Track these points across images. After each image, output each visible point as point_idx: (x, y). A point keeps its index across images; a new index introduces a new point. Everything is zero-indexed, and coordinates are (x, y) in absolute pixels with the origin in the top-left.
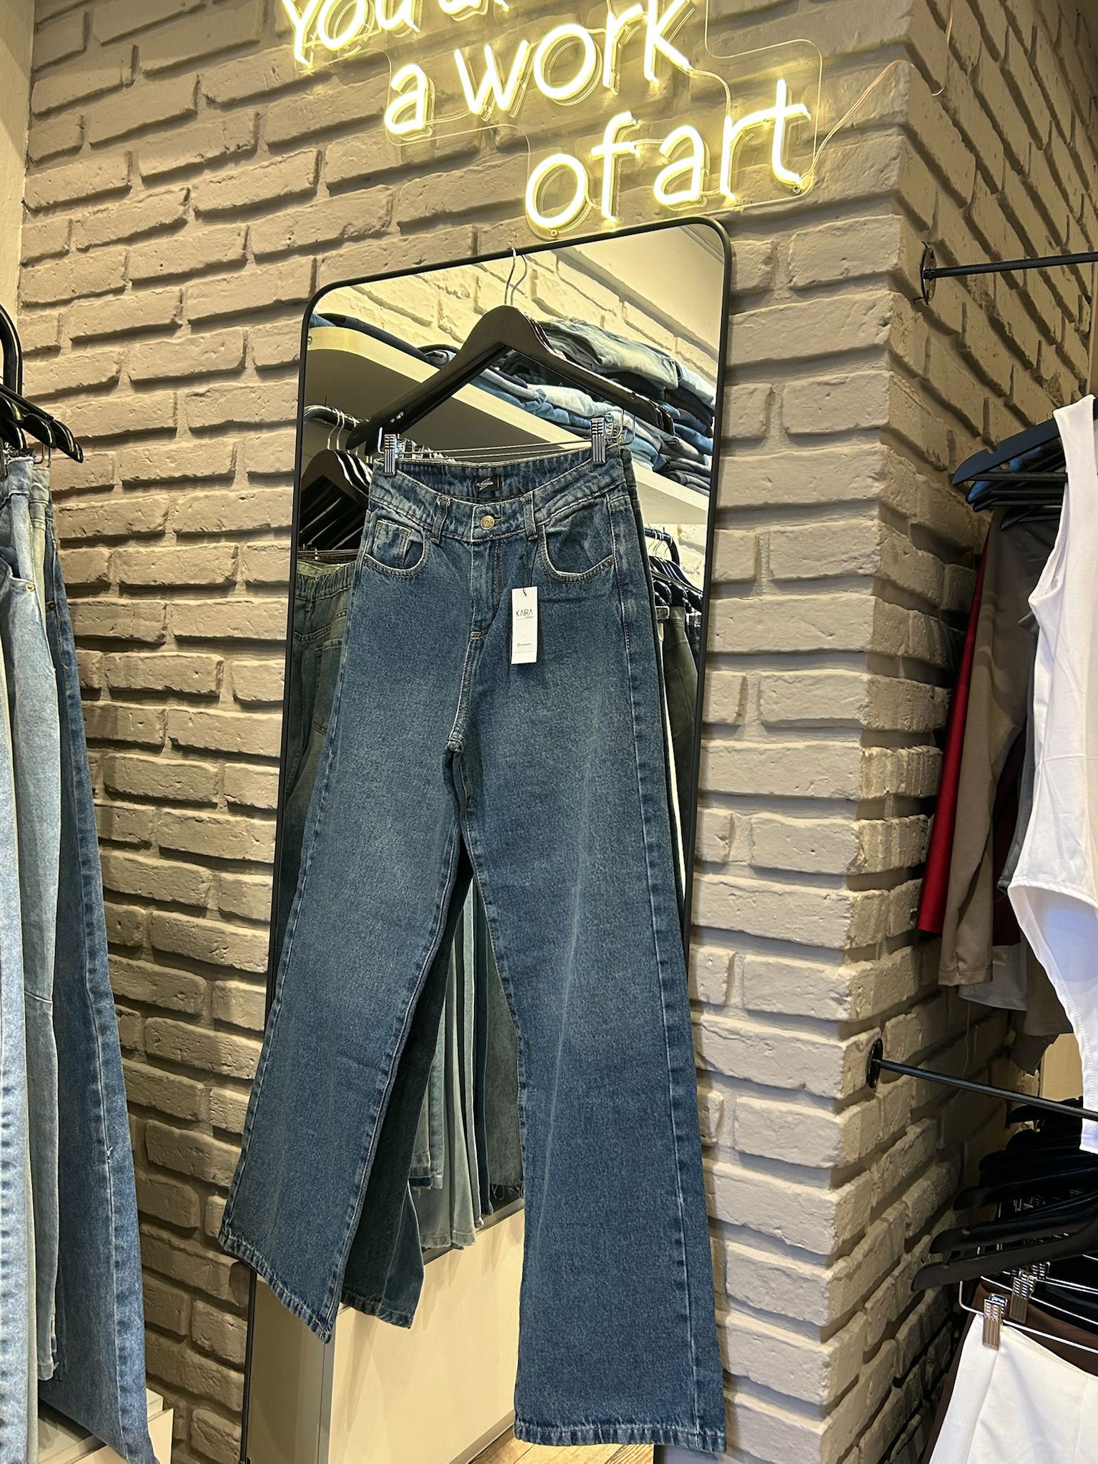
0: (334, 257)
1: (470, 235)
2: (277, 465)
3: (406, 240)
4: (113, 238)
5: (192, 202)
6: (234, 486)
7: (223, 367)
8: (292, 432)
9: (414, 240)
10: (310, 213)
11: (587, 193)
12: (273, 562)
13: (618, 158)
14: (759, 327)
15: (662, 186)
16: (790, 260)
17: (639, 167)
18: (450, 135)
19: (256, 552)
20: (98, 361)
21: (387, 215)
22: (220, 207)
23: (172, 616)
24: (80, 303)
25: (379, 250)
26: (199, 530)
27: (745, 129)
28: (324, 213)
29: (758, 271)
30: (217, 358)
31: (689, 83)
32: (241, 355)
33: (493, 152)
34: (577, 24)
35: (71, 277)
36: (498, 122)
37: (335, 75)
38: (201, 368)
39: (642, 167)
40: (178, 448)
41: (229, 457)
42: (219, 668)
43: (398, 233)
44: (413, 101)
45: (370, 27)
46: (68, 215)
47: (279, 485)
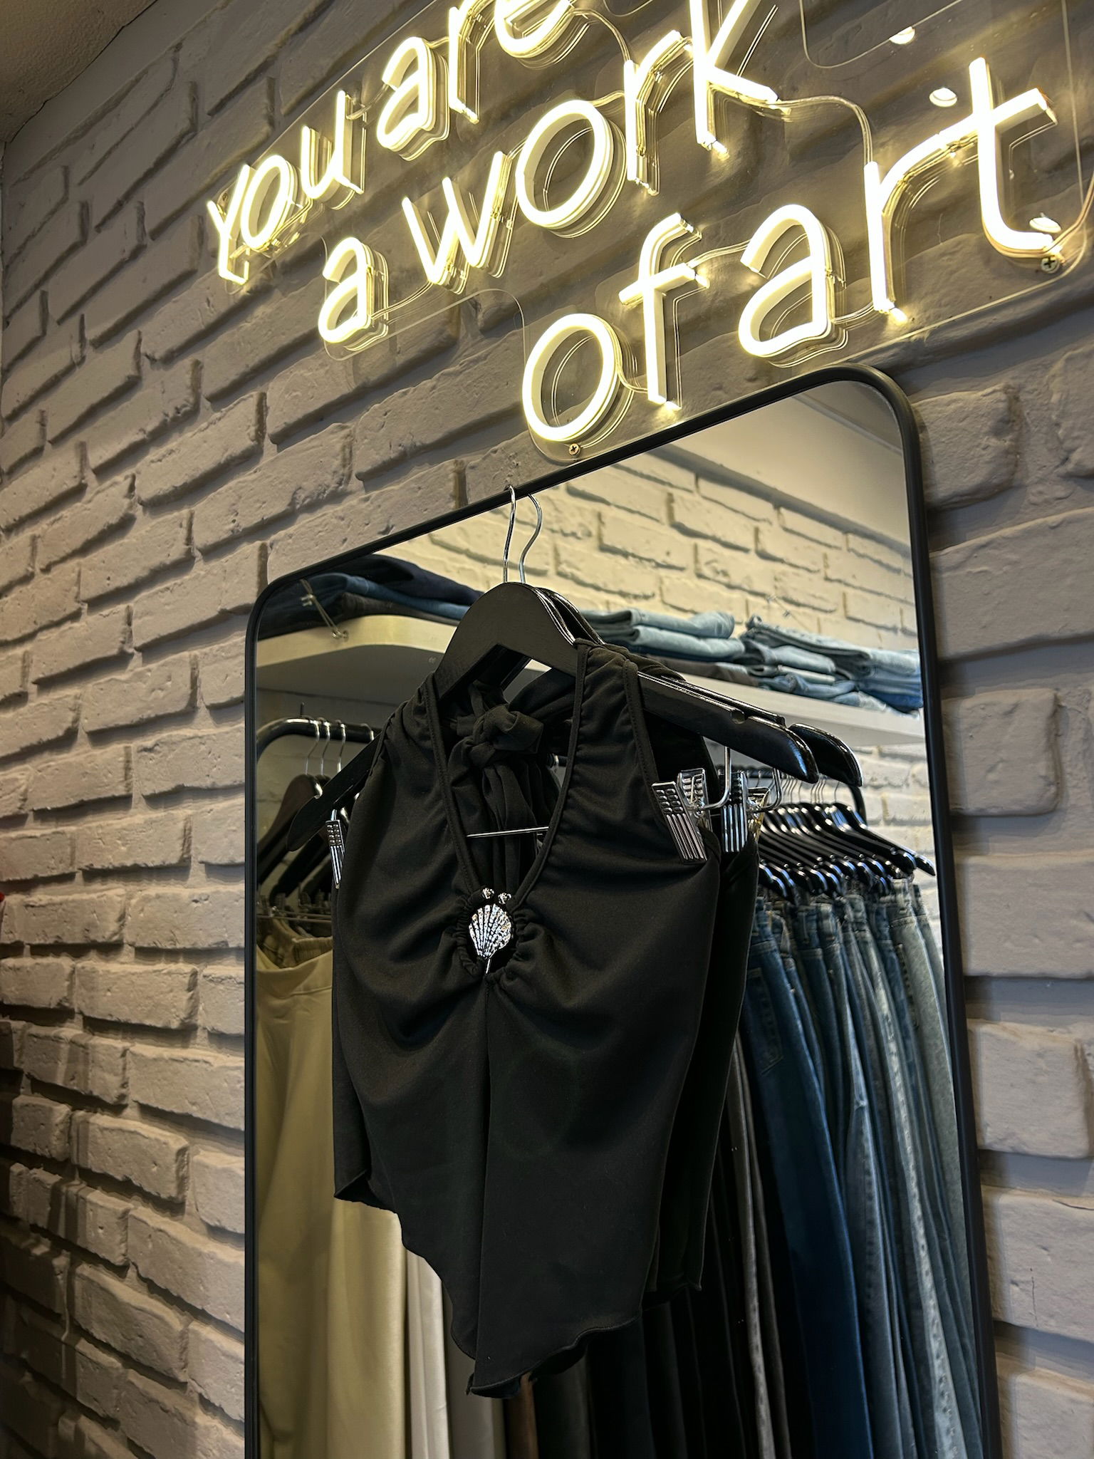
0: (282, 539)
1: (451, 475)
2: (232, 852)
3: (367, 500)
4: (68, 551)
5: (136, 491)
6: (191, 880)
7: (171, 710)
8: (240, 800)
9: (378, 497)
10: (253, 481)
11: (620, 371)
12: (232, 1003)
13: (668, 296)
14: (1005, 568)
15: (753, 326)
16: (1057, 416)
17: (709, 303)
18: (410, 326)
19: (213, 985)
20: (55, 709)
21: (344, 466)
22: (161, 493)
23: (130, 1069)
24: (41, 636)
25: (335, 521)
26: (153, 945)
27: (910, 177)
28: (270, 479)
29: (984, 452)
30: (164, 698)
31: (784, 133)
32: (190, 692)
33: (479, 338)
34: (575, 98)
35: (33, 605)
36: (476, 290)
37: (276, 287)
38: (149, 712)
39: (713, 301)
40: (129, 825)
41: (179, 839)
42: (180, 1158)
43: (359, 490)
44: (356, 290)
45: (300, 206)
46: (33, 531)
47: (237, 881)
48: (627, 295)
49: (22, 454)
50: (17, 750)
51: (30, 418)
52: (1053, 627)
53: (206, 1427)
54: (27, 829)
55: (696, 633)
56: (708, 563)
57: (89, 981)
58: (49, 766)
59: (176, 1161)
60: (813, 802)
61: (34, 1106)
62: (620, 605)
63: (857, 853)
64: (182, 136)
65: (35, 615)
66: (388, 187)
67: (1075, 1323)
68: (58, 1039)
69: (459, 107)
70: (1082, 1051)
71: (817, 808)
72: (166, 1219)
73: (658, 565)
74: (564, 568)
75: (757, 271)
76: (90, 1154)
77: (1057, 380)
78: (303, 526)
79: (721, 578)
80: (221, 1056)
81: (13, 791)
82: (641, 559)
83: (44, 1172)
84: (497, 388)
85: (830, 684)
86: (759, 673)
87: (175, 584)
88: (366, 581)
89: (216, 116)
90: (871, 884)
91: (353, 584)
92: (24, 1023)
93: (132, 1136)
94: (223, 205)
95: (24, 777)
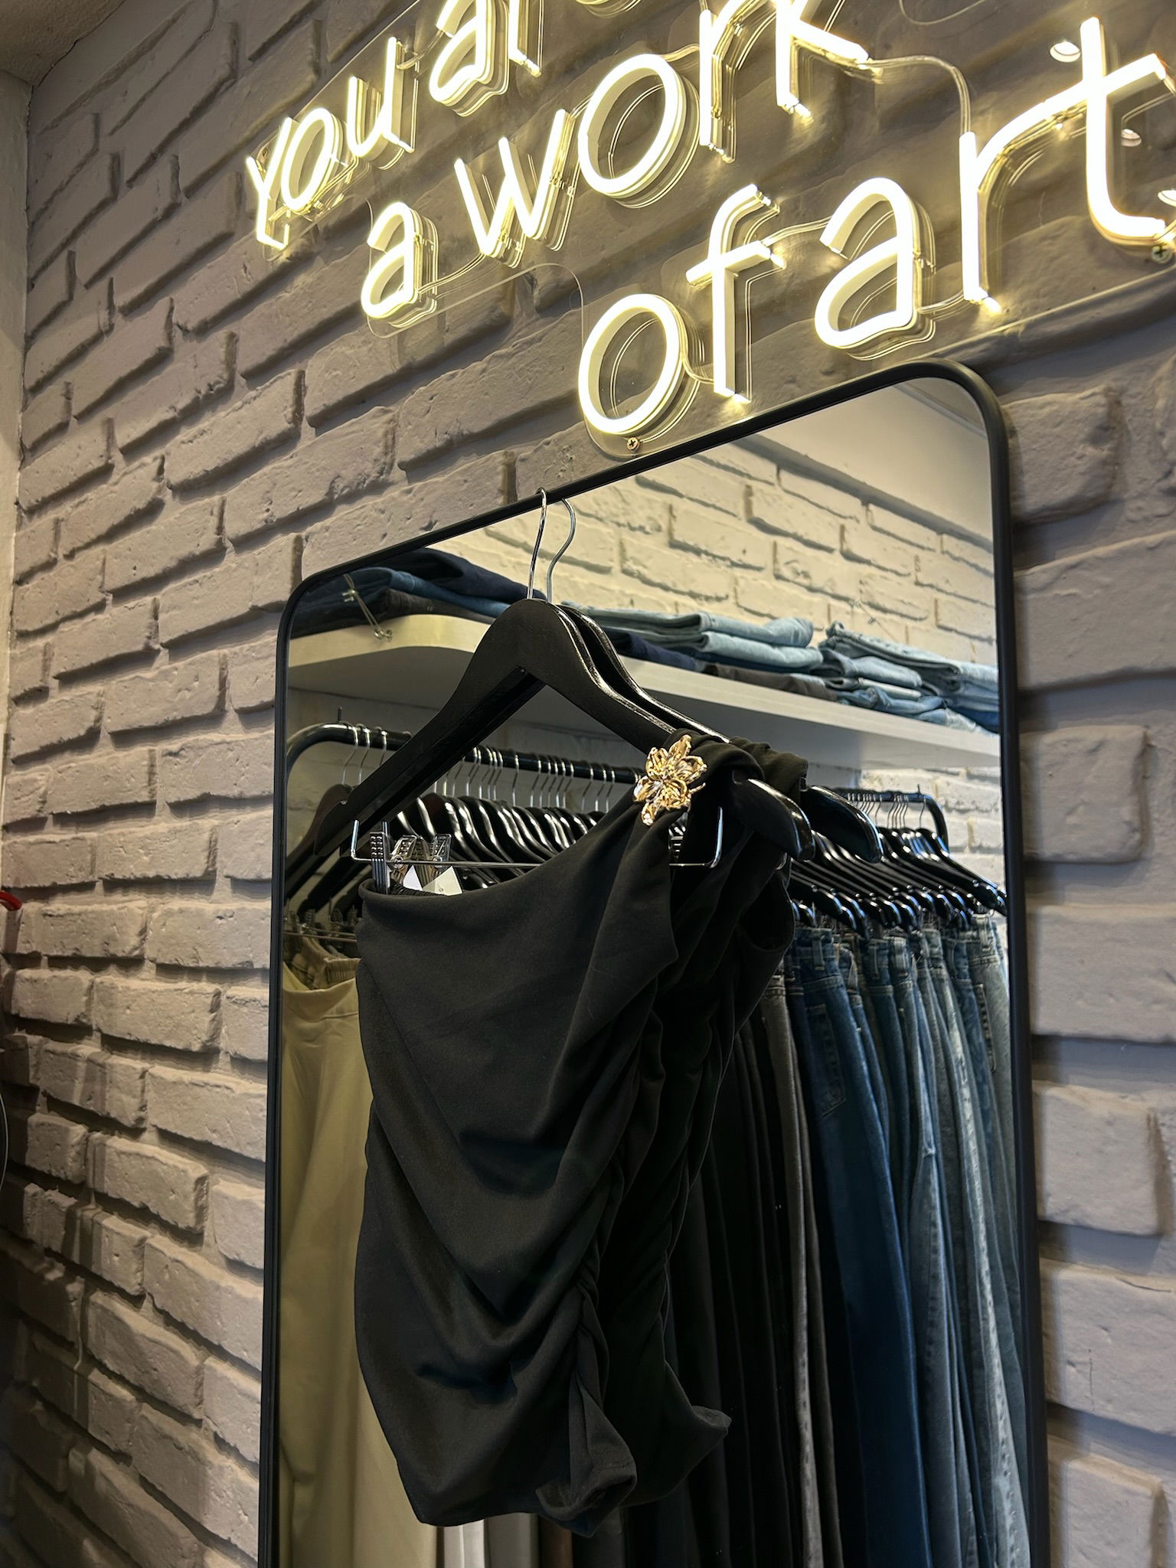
0: (318, 533)
1: (500, 468)
2: (259, 867)
3: (409, 491)
4: (93, 536)
5: (165, 474)
6: (216, 895)
7: (198, 712)
8: (268, 812)
9: (421, 489)
10: (290, 466)
11: (685, 360)
12: (256, 1027)
13: (741, 276)
14: (1097, 592)
15: (831, 313)
16: (1162, 424)
17: (784, 286)
18: (460, 302)
19: (236, 1007)
20: (77, 706)
21: (386, 454)
22: (192, 477)
23: (149, 1091)
24: (64, 628)
25: (374, 514)
26: (175, 962)
27: (1011, 150)
28: (308, 465)
29: (1079, 462)
30: (191, 698)
31: (873, 97)
32: (218, 694)
33: (533, 319)
34: (649, 53)
35: (55, 593)
36: (533, 264)
37: (318, 253)
38: (175, 713)
39: (789, 284)
40: (152, 834)
41: (204, 851)
42: (199, 1186)
43: (401, 481)
44: (402, 260)
45: (346, 165)
46: (57, 513)
47: (262, 897)
48: (694, 275)
49: (46, 429)
50: (37, 749)
51: (55, 389)
52: (1146, 658)
53: (221, 1468)
54: (46, 834)
55: (771, 641)
56: (788, 563)
57: (108, 997)
58: (70, 767)
59: (195, 1189)
60: (890, 827)
61: (49, 1125)
62: (688, 608)
63: (936, 884)
64: (221, 83)
65: (57, 605)
66: (441, 145)
67: (1135, 1410)
68: (75, 1056)
69: (520, 58)
70: (1156, 1120)
71: (894, 834)
72: (184, 1250)
73: (734, 564)
74: (630, 565)
75: (838, 252)
76: (106, 1178)
77: (1163, 384)
78: (340, 518)
79: (801, 580)
80: (243, 1082)
81: (32, 793)
82: (714, 556)
83: (59, 1194)
84: (551, 373)
85: (915, 700)
86: (838, 686)
87: (205, 576)
88: (412, 577)
89: (257, 62)
90: (950, 917)
91: (398, 580)
92: (41, 1037)
93: (152, 1162)
94: (263, 161)
95: (43, 777)
